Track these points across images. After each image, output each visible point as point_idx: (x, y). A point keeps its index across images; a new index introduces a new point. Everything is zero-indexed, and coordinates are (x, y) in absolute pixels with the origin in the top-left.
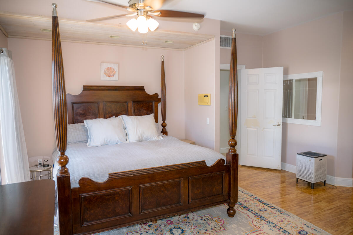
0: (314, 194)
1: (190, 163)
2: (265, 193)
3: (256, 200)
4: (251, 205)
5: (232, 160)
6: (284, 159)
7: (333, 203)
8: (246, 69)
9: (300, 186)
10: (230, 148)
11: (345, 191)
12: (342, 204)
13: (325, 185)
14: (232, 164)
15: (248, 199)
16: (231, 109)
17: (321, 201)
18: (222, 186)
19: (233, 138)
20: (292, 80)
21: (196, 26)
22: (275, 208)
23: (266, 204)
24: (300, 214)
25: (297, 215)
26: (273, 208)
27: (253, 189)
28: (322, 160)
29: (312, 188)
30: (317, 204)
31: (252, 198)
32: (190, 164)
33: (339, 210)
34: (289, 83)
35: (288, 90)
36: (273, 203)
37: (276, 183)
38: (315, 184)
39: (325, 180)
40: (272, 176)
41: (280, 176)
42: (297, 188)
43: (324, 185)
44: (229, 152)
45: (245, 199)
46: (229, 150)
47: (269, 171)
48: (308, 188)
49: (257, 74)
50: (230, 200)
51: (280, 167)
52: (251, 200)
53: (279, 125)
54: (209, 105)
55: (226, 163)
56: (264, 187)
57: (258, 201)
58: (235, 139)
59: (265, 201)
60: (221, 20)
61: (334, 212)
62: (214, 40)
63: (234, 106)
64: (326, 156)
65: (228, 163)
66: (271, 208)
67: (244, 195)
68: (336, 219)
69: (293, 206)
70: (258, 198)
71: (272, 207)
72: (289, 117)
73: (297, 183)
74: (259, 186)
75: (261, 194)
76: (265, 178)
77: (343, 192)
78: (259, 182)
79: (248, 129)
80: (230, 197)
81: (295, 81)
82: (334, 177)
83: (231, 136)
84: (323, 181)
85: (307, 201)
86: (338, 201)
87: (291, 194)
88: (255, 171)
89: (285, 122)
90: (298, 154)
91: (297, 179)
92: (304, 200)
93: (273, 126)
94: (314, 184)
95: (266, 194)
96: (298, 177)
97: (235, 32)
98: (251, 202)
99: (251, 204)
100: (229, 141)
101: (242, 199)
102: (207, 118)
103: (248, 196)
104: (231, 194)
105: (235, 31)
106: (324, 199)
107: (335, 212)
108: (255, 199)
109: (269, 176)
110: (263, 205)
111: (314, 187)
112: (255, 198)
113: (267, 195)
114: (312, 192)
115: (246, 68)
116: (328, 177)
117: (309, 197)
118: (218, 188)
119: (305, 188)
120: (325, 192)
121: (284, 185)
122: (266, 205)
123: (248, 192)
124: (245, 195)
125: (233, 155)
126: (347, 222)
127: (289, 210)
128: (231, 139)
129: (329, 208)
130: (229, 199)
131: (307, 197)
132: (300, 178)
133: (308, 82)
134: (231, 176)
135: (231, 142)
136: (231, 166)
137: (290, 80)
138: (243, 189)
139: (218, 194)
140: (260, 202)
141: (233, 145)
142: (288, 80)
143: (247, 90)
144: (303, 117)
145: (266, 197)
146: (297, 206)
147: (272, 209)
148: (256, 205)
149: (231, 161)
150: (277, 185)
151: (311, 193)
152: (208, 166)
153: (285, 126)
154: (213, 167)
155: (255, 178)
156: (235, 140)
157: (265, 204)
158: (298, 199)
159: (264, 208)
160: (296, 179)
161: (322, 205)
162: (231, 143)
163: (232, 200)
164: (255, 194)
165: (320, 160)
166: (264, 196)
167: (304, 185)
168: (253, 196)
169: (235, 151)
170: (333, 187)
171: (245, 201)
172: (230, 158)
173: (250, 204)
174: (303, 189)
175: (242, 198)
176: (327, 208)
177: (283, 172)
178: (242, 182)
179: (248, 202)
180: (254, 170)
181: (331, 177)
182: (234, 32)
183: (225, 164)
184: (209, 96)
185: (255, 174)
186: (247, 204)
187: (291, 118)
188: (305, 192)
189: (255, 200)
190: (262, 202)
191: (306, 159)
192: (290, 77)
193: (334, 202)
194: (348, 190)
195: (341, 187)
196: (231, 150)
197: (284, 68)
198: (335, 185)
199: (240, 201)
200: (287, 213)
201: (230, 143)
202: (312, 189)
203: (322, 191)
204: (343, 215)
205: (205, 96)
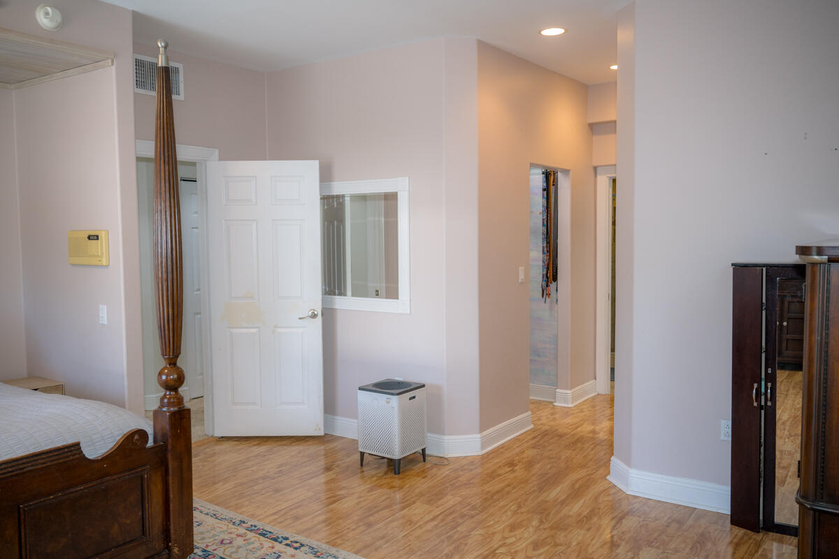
0: (401, 488)
1: (22, 458)
2: (278, 508)
3: (253, 534)
4: (237, 552)
5: (171, 428)
6: (330, 406)
7: (439, 503)
8: (219, 160)
9: (369, 471)
10: (165, 395)
11: (466, 467)
12: (459, 499)
13: (424, 461)
14: (170, 441)
15: (231, 533)
16: (162, 278)
17: (414, 502)
18: (140, 513)
19: (172, 362)
20: (343, 196)
21: (47, 14)
22: (302, 545)
23: (280, 540)
24: (366, 547)
25: (356, 553)
26: (298, 545)
27: (247, 503)
28: (414, 397)
29: (395, 474)
30: (405, 511)
31: (242, 530)
32: (24, 461)
33: (450, 518)
34: (337, 204)
35: (336, 222)
36: (299, 533)
37: (308, 474)
38: (402, 462)
39: (423, 447)
40: (301, 455)
41: (323, 452)
42: (363, 477)
43: (422, 459)
44: (162, 405)
45: (222, 536)
46: (162, 399)
47: (294, 442)
48: (386, 473)
49: (253, 177)
50: (169, 550)
51: (322, 428)
52: (238, 536)
53: (314, 316)
54: (104, 264)
55: (155, 441)
56: (277, 491)
57: (259, 534)
58: (179, 364)
59: (278, 531)
60: (135, 9)
61: (440, 525)
62: (114, 67)
63: (170, 268)
64: (424, 386)
65: (159, 437)
66: (293, 546)
67: (220, 525)
68: (443, 541)
69: (348, 529)
70: (260, 525)
71: (295, 545)
72: (340, 294)
73: (362, 465)
74: (264, 492)
75: (270, 512)
76: (281, 466)
77: (462, 471)
78: (264, 478)
79: (235, 331)
80: (170, 541)
81: (349, 198)
82: (443, 437)
83: (165, 359)
84: (419, 449)
85: (382, 509)
86: (452, 495)
87: (345, 497)
88: (255, 447)
89: (330, 307)
90: (360, 389)
91: (362, 454)
92: (375, 507)
93: (300, 319)
94: (400, 460)
95: (280, 510)
96: (362, 450)
97: (165, 51)
98: (240, 541)
99: (239, 547)
100: (160, 374)
101: (212, 539)
102: (101, 306)
103: (231, 525)
104: (172, 531)
105: (165, 47)
106: (421, 494)
107: (443, 523)
108: (251, 531)
109: (293, 456)
110: (271, 545)
111: (399, 469)
112: (252, 529)
113: (284, 511)
114: (397, 482)
115: (221, 159)
116: (431, 436)
117: (388, 498)
118: (128, 522)
119: (379, 475)
120: (424, 478)
121: (331, 475)
122: (281, 542)
123: (230, 514)
124: (223, 525)
125: (173, 414)
126: (466, 544)
127: (339, 541)
128: (165, 368)
129: (431, 517)
130: (168, 548)
131: (383, 498)
132: (368, 452)
133: (383, 202)
134: (170, 478)
135: (167, 375)
136: (170, 447)
137: (338, 197)
138: (217, 508)
139: (128, 539)
140: (263, 535)
141: (172, 383)
142: (333, 197)
143: (226, 220)
144: (377, 291)
145: (282, 519)
146: (359, 527)
147: (295, 551)
148: (251, 547)
149: (169, 434)
150: (313, 477)
151: (392, 487)
152: (89, 458)
153: (328, 317)
154: (108, 458)
155: (254, 468)
156: (179, 368)
157: (275, 540)
158: (361, 508)
159: (274, 550)
160: (358, 456)
161: (415, 512)
162: (167, 378)
163: (176, 550)
164: (253, 516)
165: (410, 399)
166: (276, 517)
167: (378, 468)
168: (244, 522)
169: (180, 400)
170: (442, 461)
171: (222, 542)
172: (165, 424)
173: (234, 550)
174: (375, 478)
175: (214, 535)
176: (428, 518)
177: (329, 441)
178: (217, 486)
179: (231, 543)
180: (254, 445)
181: (437, 436)
182: (162, 50)
183: (150, 443)
184: (102, 235)
185: (257, 456)
186: (227, 550)
187: (345, 295)
188: (381, 486)
189: (250, 535)
190: (269, 535)
191: (380, 399)
192: (338, 188)
193: (442, 498)
194: (472, 463)
195: (458, 458)
196: (166, 401)
197: (320, 163)
198: (446, 457)
199: (207, 546)
200: (331, 553)
201: (164, 377)
202: (396, 476)
203: (418, 475)
204: (458, 529)
205: (89, 238)
